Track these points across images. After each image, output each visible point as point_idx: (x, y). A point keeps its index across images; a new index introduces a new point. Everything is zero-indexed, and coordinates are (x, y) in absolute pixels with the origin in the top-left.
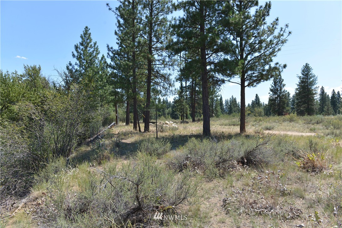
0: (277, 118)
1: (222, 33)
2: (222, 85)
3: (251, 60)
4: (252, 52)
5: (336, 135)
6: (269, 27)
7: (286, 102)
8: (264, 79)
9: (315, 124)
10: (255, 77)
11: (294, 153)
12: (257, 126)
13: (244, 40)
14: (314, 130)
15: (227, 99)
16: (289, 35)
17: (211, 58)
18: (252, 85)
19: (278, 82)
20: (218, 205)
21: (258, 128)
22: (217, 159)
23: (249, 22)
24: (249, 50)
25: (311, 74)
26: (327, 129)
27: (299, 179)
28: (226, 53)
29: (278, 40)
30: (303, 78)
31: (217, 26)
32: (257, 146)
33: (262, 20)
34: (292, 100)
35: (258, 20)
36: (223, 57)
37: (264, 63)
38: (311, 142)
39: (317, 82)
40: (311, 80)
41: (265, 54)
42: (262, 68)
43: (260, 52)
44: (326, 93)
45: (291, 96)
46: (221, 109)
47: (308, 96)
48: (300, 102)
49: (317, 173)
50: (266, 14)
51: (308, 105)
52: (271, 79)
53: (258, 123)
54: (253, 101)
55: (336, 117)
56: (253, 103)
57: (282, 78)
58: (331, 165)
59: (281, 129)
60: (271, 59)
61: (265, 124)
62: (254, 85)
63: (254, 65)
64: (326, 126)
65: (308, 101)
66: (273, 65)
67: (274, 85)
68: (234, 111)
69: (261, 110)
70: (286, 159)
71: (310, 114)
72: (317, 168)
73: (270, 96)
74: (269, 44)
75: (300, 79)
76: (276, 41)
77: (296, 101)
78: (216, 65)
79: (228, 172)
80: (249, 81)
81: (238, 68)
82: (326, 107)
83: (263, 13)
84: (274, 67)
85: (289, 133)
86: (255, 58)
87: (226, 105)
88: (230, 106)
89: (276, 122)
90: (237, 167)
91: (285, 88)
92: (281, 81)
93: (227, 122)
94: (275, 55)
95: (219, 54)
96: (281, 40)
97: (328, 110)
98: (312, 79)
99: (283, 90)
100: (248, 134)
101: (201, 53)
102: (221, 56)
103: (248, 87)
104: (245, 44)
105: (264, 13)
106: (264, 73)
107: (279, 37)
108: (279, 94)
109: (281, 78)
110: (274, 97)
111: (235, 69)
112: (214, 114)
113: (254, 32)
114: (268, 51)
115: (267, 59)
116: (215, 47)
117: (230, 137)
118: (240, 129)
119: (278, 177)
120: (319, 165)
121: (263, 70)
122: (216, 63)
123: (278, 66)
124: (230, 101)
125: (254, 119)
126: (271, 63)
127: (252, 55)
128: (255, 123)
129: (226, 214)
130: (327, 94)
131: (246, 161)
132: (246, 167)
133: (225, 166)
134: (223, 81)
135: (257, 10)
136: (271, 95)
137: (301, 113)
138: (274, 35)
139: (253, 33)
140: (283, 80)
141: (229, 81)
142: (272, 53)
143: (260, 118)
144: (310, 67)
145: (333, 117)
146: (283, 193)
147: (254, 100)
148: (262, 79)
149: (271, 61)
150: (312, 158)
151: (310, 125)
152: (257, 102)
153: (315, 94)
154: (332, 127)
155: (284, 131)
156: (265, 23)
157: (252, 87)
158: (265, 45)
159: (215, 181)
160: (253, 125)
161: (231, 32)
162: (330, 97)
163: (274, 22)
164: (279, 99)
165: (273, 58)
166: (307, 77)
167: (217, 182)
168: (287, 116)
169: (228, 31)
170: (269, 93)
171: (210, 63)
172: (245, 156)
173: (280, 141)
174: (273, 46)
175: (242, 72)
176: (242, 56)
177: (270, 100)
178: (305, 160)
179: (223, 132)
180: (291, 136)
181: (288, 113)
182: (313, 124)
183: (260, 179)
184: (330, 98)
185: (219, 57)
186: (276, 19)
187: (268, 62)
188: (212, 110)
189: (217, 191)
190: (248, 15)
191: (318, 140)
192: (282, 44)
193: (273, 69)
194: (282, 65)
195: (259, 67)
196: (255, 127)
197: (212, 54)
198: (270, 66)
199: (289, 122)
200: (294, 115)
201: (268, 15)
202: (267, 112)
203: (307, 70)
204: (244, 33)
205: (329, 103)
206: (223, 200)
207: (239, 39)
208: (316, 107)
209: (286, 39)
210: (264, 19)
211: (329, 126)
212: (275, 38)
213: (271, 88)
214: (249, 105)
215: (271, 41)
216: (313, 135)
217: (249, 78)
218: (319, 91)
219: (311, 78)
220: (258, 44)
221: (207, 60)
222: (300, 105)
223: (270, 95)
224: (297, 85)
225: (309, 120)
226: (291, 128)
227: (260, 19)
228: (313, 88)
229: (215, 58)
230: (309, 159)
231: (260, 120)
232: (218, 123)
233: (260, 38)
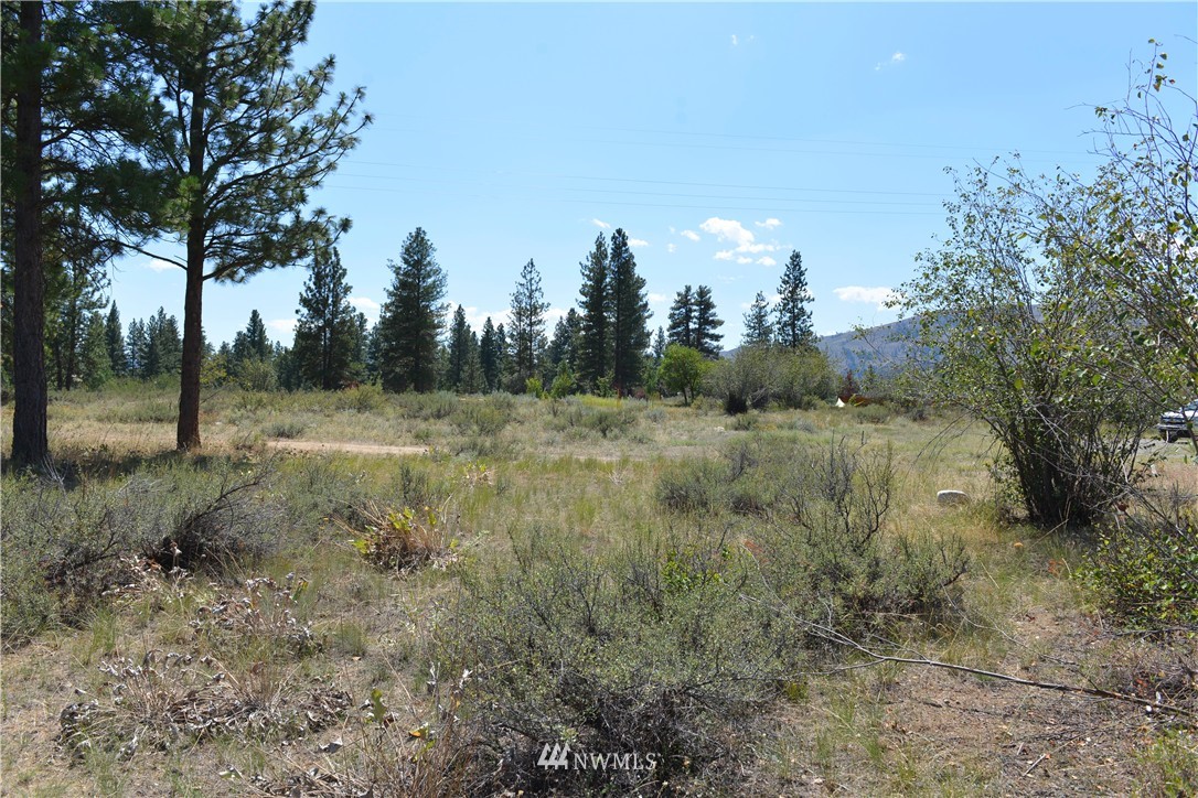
0: (318, 396)
1: (120, 58)
2: (108, 263)
3: (229, 186)
4: (234, 155)
5: (482, 453)
6: (303, 80)
7: (352, 344)
8: (275, 259)
9: (432, 420)
10: (242, 247)
11: (353, 513)
12: (246, 422)
13: (208, 104)
14: (427, 437)
15: (137, 321)
16: (364, 124)
17: (67, 146)
18: (231, 276)
19: (327, 276)
20: (41, 737)
21: (248, 431)
22: (56, 553)
23: (232, 45)
24: (224, 148)
25: (429, 263)
26: (462, 433)
27: (358, 594)
28: (134, 139)
29: (329, 134)
30: (405, 274)
31: (101, 24)
32: (223, 496)
33: (278, 49)
34: (372, 342)
35: (265, 48)
36: (118, 152)
37: (275, 201)
38: (406, 474)
39: (444, 289)
40: (430, 281)
41: (280, 171)
42: (268, 220)
43: (264, 161)
44: (469, 326)
45: (369, 327)
46: (111, 356)
47: (418, 332)
48: (392, 349)
49: (415, 567)
50: (296, 34)
51: (418, 358)
52: (299, 262)
53: (250, 414)
54: (239, 334)
55: (489, 398)
56: (241, 340)
57: (341, 263)
58: (454, 542)
59: (328, 433)
60: (302, 192)
61: (274, 417)
62: (238, 277)
63: (242, 206)
64: (459, 425)
65: (417, 348)
66: (306, 213)
67: (315, 284)
68: (166, 367)
69: (268, 367)
70: (326, 533)
71: (420, 389)
72: (416, 553)
73: (299, 320)
74: (299, 139)
75: (398, 274)
76: (323, 133)
77: (384, 345)
78: (84, 178)
79: (104, 602)
80: (218, 261)
81: (175, 205)
82: (466, 368)
83: (284, 27)
84: (310, 223)
85: (352, 448)
86: (245, 177)
87: (134, 344)
88: (151, 347)
89: (314, 411)
90: (142, 578)
91: (350, 300)
92: (338, 273)
93: (130, 406)
94: (317, 183)
95: (101, 137)
96: (340, 135)
97: (471, 377)
98: (432, 279)
99: (343, 306)
100: (205, 451)
101: (19, 115)
102: (110, 144)
103: (217, 279)
104: (211, 122)
105: (289, 28)
106: (275, 238)
107: (332, 123)
108: (329, 316)
109: (338, 264)
110: (313, 326)
111: (162, 206)
112: (78, 374)
113: (247, 85)
114: (291, 162)
115: (289, 192)
116: (86, 106)
117: (131, 463)
118: (178, 435)
119: (288, 595)
120: (420, 544)
121: (274, 228)
122: (86, 171)
123: (322, 220)
124: (152, 329)
125: (238, 400)
126: (301, 206)
127: (236, 168)
128: (239, 414)
129: (72, 766)
130: (472, 330)
131: (178, 551)
132: (179, 572)
133: (88, 581)
134: (116, 247)
135: (264, 9)
136: (303, 319)
137: (395, 385)
138: (317, 112)
139: (242, 87)
140: (345, 270)
141: (137, 248)
142: (308, 173)
143: (259, 395)
144: (429, 243)
145: (481, 398)
146: (302, 650)
147: (245, 331)
148: (268, 260)
149: (303, 199)
150: (403, 525)
151: (419, 421)
152: (253, 339)
153: (441, 327)
154: (475, 428)
155: (335, 440)
156: (286, 65)
157: (228, 282)
158: (283, 141)
159: (38, 646)
160: (232, 422)
161: (157, 61)
162: (480, 338)
163: (320, 67)
164: (328, 335)
165: (308, 191)
166: (419, 271)
167: (48, 645)
168: (352, 393)
169: (146, 55)
170: (297, 312)
171: (62, 167)
172: (177, 533)
173: (316, 473)
174: (311, 149)
175: (190, 223)
176: (196, 162)
177: (301, 335)
178: (381, 533)
179: (105, 448)
180: (355, 457)
181: (355, 380)
182: (426, 419)
183: (221, 611)
184: (479, 343)
185: (101, 150)
186: (326, 60)
187: (293, 203)
188: (71, 360)
189: (44, 683)
190: (230, 18)
191: (431, 467)
192: (341, 150)
193: (305, 230)
194: (337, 221)
195: (259, 214)
196: (235, 428)
197: (70, 130)
198: (297, 217)
199: (354, 411)
200: (374, 390)
201: (303, 39)
202: (289, 377)
203: (417, 249)
204: (213, 80)
205: (474, 357)
206: (64, 713)
207: (188, 96)
208: (441, 366)
209: (355, 135)
210: (287, 50)
211: (469, 427)
212: (320, 123)
213: (305, 295)
214: (224, 347)
215: (305, 130)
216: (421, 454)
217: (218, 247)
218: (449, 319)
219: (430, 276)
220: (260, 131)
221: (45, 151)
222: (392, 357)
223: (299, 317)
224: (386, 294)
225: (416, 407)
226: (358, 429)
227: (272, 46)
228: (435, 305)
229: (82, 148)
230: (394, 529)
231: (260, 404)
232: (91, 414)
233: (267, 113)
